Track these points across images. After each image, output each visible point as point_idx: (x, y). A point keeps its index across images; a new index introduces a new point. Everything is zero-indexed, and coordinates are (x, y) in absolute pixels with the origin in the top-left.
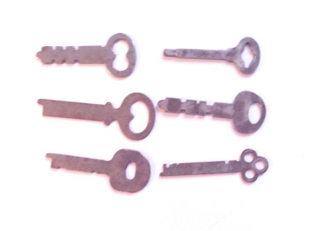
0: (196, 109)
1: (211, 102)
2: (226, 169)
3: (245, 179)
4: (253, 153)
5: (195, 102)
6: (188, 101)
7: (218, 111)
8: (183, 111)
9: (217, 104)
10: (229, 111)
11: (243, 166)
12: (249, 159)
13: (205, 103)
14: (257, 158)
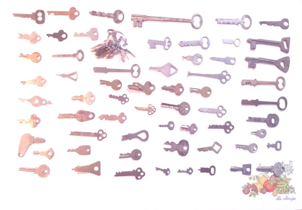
0: (101, 15)
1: (106, 13)
2: (92, 135)
3: (98, 139)
4: (102, 131)
5: (101, 12)
6: (99, 12)
7: (109, 16)
8: (97, 15)
9: (108, 13)
10: (112, 16)
11: (98, 135)
12: (101, 133)
13: (104, 13)
14: (103, 133)
